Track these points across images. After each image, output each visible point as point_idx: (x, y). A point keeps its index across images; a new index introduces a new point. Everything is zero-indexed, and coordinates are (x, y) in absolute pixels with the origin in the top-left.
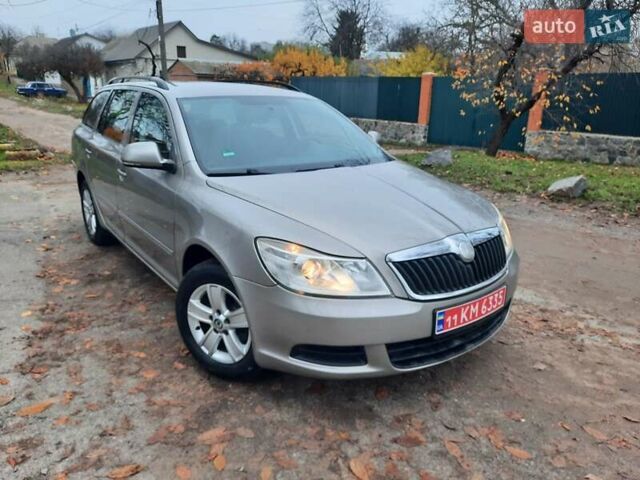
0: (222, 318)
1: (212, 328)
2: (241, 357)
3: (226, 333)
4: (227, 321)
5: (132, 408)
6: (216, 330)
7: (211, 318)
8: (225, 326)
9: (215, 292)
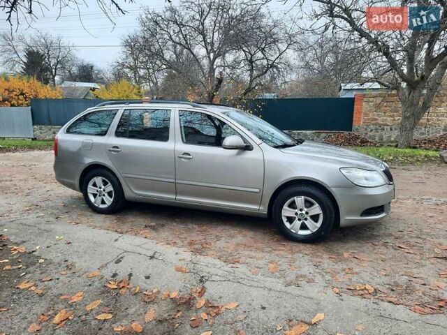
0: (304, 212)
1: (297, 219)
2: (317, 229)
3: (306, 219)
4: (307, 213)
6: (299, 220)
7: (296, 214)
8: (306, 216)
9: (300, 200)
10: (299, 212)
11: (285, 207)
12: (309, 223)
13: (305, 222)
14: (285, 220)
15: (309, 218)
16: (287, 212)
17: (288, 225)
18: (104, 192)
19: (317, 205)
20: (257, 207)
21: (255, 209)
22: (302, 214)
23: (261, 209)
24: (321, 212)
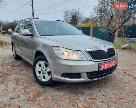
2: (49, 79)
5: (20, 92)
6: (42, 73)
8: (45, 72)
9: (42, 63)
11: (37, 66)
14: (37, 72)
16: (38, 69)
17: (38, 75)
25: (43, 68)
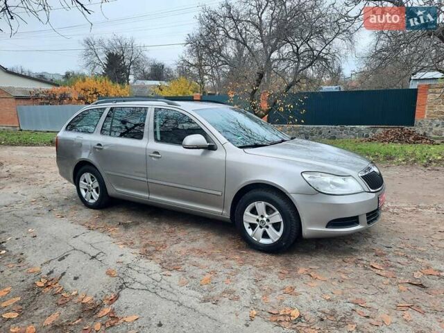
0: (265, 219)
1: (258, 226)
2: (278, 239)
3: (267, 227)
4: (268, 220)
6: (261, 227)
7: (258, 220)
8: (267, 224)
9: (260, 206)
10: (260, 219)
11: (247, 212)
12: (271, 231)
13: (266, 229)
14: (247, 226)
15: (270, 226)
16: (248, 218)
17: (250, 232)
18: (92, 188)
19: (278, 212)
20: (220, 211)
21: (219, 213)
22: (262, 221)
23: (224, 212)
24: (281, 220)
25: (262, 216)
